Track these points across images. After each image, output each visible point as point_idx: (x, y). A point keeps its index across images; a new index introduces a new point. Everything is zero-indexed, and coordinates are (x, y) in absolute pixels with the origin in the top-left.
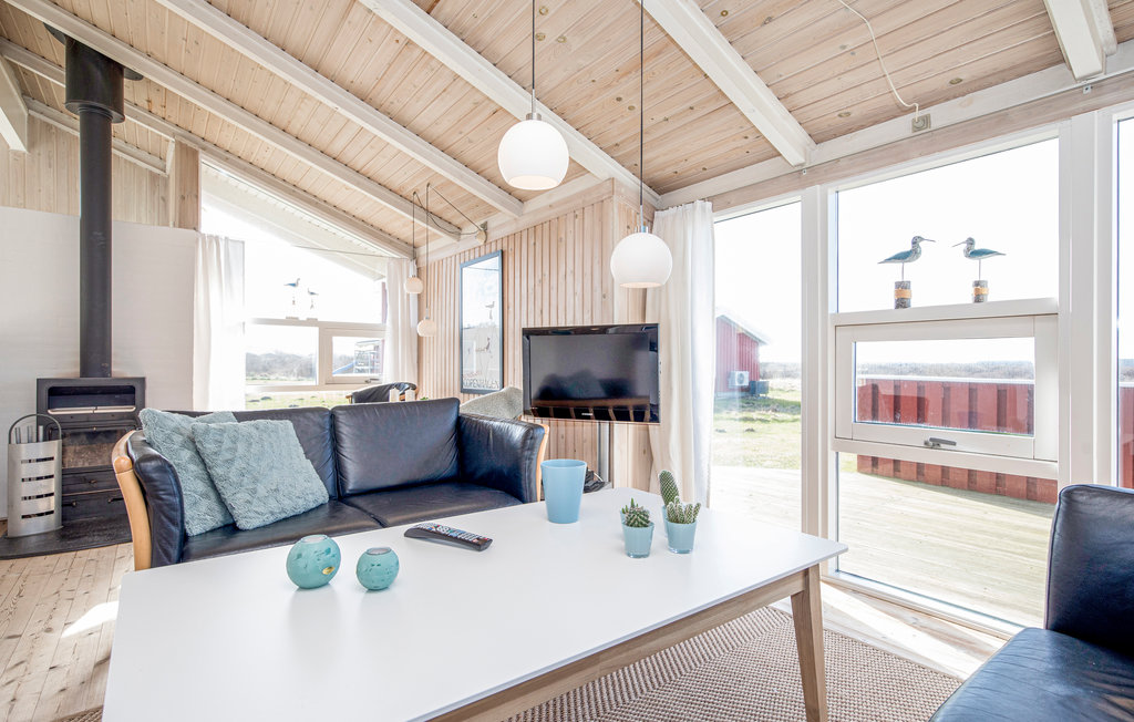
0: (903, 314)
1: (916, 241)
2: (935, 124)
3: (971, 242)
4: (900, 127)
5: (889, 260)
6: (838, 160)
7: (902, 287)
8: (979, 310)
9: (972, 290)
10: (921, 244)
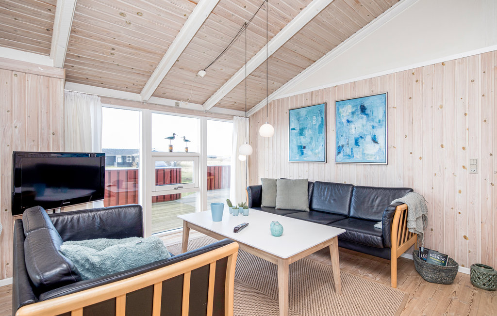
0: (171, 154)
1: (174, 134)
2: (180, 106)
3: (185, 137)
4: (172, 103)
5: (168, 138)
6: (156, 104)
7: (171, 146)
8: (187, 154)
9: (186, 149)
10: (175, 135)
